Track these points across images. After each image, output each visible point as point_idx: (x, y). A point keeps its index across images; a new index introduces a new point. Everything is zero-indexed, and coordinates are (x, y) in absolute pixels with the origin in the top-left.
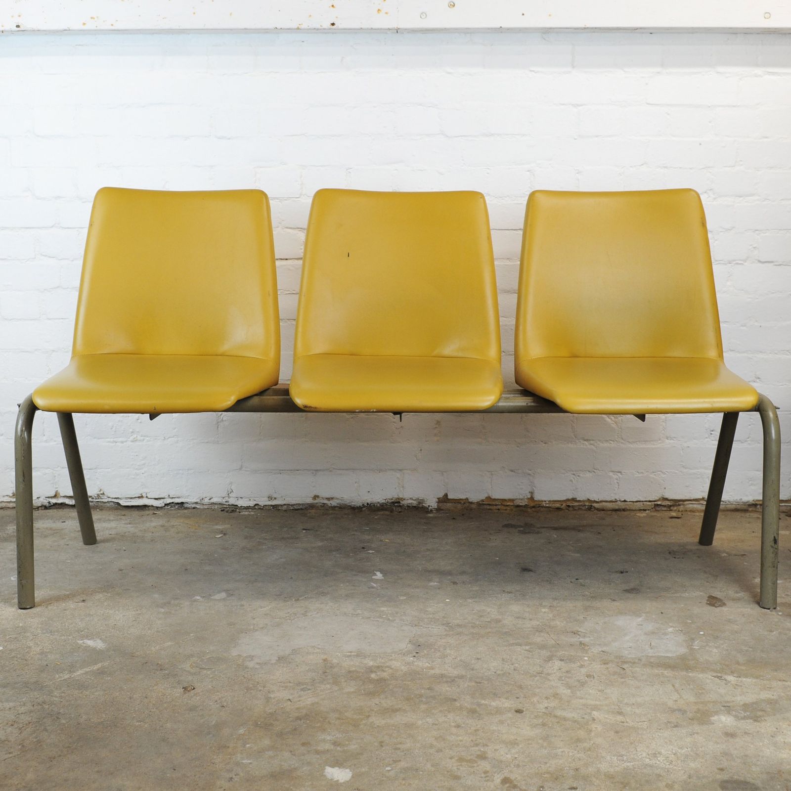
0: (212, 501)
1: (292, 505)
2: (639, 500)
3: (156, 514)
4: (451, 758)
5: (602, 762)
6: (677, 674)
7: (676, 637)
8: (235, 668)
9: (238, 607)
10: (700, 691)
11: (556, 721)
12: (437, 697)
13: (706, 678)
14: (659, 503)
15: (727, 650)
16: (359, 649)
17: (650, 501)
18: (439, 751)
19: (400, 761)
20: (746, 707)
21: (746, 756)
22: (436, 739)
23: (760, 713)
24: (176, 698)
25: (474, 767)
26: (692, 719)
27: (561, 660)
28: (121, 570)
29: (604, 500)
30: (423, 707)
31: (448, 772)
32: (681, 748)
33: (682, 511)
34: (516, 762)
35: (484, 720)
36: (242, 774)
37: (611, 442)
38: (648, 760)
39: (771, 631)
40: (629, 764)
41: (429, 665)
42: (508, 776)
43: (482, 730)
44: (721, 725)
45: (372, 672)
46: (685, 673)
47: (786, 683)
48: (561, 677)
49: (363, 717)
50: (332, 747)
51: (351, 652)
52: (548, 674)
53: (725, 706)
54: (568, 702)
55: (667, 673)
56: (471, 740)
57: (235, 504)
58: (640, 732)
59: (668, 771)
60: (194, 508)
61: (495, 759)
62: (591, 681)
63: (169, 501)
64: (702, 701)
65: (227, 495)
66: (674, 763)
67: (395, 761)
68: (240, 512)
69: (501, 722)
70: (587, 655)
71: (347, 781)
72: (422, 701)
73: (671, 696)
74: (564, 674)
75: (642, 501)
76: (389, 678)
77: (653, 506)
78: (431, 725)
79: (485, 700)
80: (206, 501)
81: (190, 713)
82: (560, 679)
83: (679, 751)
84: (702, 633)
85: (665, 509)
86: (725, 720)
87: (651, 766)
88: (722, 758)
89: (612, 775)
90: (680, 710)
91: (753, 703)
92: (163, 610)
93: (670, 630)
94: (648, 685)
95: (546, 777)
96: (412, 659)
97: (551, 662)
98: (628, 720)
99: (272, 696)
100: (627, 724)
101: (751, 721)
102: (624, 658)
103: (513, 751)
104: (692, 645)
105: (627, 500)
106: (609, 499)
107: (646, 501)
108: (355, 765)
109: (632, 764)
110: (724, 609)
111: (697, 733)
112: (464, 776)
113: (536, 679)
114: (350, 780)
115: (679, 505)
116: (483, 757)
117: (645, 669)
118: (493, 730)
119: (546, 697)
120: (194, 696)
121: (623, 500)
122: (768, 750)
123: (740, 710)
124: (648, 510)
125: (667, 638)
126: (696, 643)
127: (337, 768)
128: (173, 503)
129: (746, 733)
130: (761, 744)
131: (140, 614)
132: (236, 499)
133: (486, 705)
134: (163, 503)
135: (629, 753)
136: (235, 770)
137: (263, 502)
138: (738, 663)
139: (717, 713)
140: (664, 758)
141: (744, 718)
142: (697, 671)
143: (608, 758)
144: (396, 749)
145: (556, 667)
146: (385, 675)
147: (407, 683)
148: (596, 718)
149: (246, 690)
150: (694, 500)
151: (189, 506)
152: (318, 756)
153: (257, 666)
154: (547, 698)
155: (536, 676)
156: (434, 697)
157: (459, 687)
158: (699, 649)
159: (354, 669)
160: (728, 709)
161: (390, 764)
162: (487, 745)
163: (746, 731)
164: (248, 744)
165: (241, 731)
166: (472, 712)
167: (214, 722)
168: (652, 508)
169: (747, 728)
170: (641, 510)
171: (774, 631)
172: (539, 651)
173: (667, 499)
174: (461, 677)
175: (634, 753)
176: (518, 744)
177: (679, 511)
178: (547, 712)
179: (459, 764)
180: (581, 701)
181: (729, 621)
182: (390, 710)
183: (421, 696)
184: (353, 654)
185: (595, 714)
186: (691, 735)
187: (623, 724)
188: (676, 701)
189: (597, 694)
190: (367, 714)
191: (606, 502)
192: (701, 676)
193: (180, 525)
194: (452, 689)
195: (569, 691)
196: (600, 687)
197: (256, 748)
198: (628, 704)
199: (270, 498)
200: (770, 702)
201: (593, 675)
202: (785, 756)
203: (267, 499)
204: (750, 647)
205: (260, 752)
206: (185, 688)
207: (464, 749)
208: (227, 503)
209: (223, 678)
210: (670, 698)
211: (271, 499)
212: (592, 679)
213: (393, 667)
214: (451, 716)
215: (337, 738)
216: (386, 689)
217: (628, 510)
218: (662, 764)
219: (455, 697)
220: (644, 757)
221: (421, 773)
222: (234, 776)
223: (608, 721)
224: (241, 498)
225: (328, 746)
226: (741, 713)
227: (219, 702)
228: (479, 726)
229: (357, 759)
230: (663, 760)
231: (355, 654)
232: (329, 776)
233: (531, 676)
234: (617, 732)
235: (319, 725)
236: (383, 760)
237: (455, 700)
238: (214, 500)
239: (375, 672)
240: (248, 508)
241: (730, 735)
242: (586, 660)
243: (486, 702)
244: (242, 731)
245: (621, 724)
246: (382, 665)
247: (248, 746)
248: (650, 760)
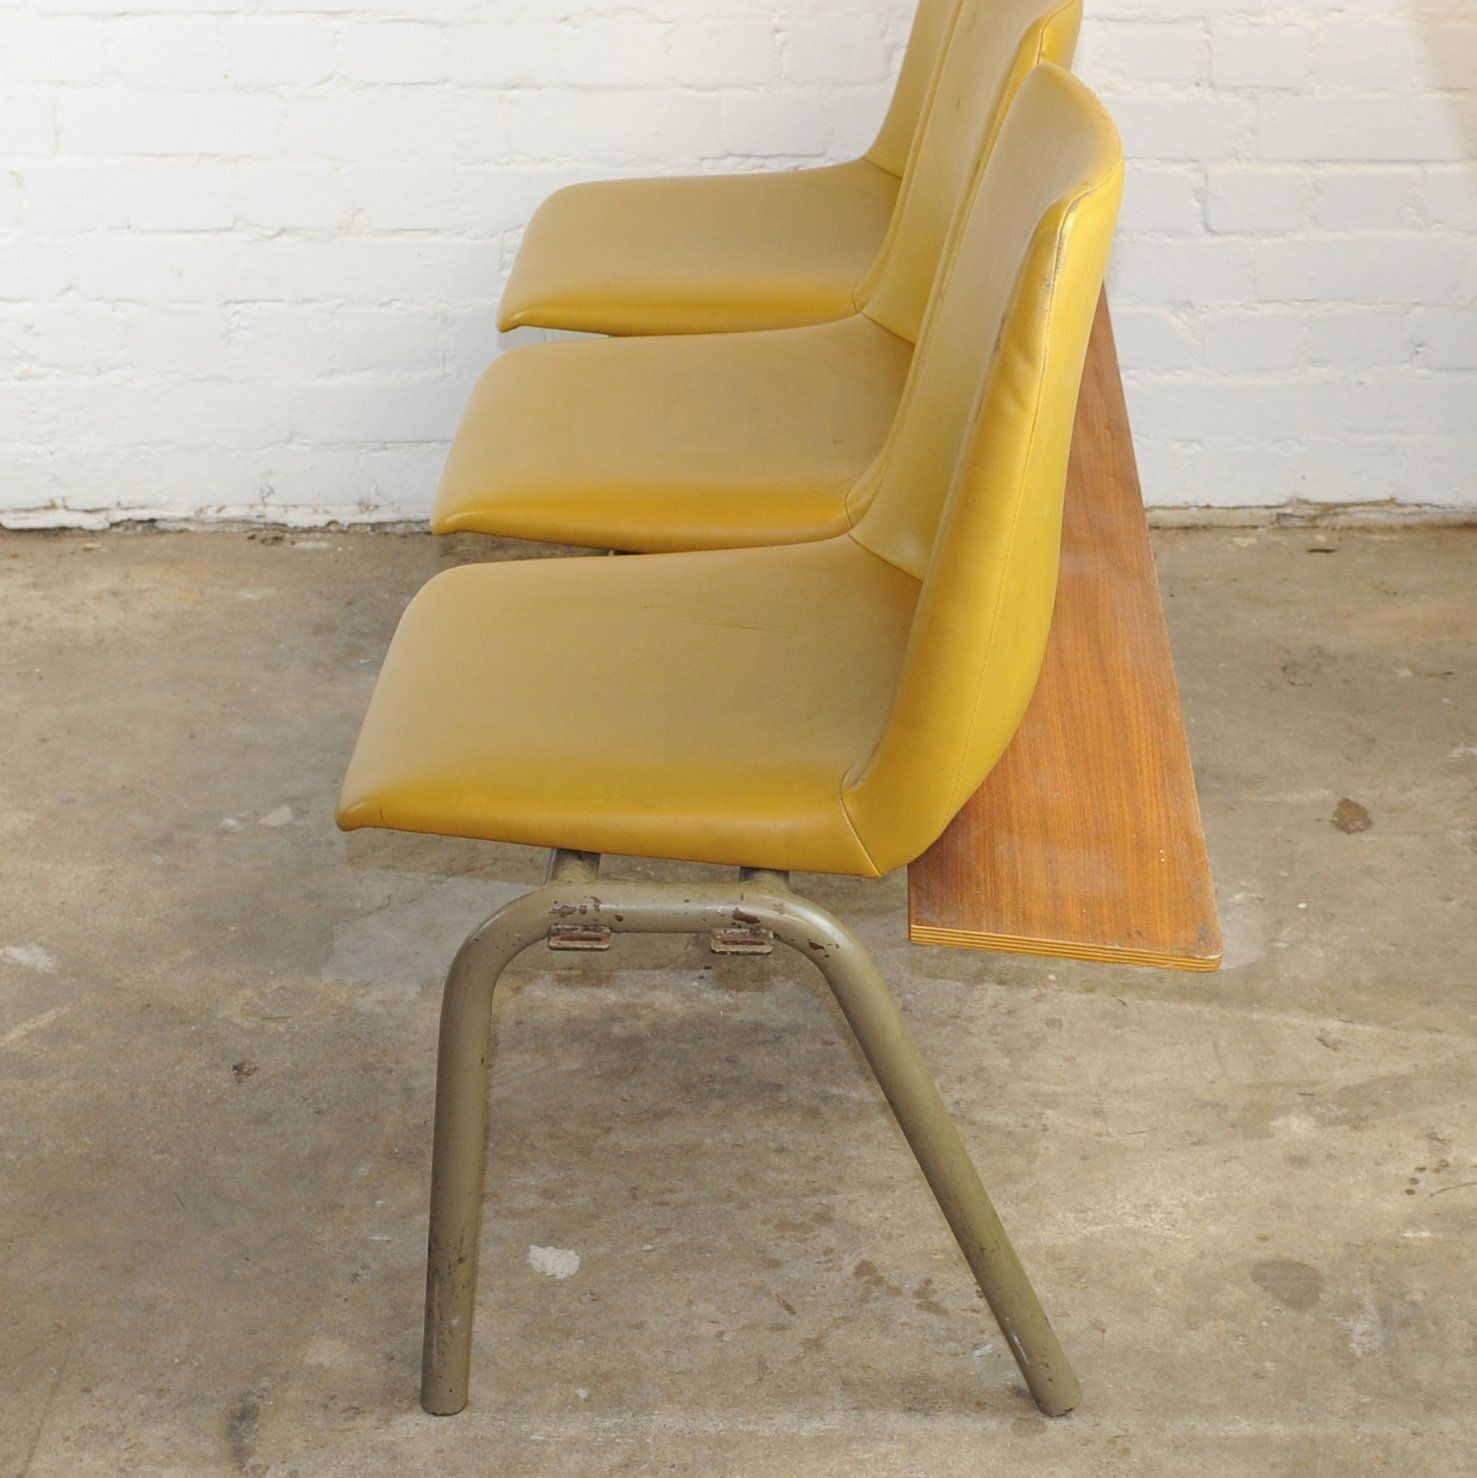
0: (224, 514)
1: (417, 523)
2: (1241, 504)
3: (91, 549)
4: (765, 1222)
5: (1046, 1226)
6: (1228, 1014)
7: (1245, 916)
8: (334, 1015)
9: (323, 848)
10: (1265, 1058)
11: (973, 1134)
12: (744, 1080)
13: (1284, 1025)
14: (1288, 511)
15: (1344, 951)
16: (586, 961)
17: (1267, 507)
18: (743, 1206)
19: (669, 1229)
20: (1346, 1094)
21: (1316, 1208)
22: (739, 1179)
23: (1368, 1110)
24: (224, 1093)
25: (806, 1239)
26: (1234, 1126)
27: (1002, 983)
28: (44, 740)
29: (1161, 503)
30: (717, 1104)
31: (758, 1251)
32: (1199, 1193)
33: (1342, 528)
34: (887, 1227)
35: (833, 1134)
36: (374, 1266)
37: (1180, 372)
38: (1132, 1219)
39: (1448, 899)
40: (1095, 1229)
41: (731, 1001)
42: (869, 1259)
43: (827, 1158)
44: (1286, 1139)
45: (614, 1019)
46: (1244, 1013)
47: (1439, 1037)
48: (995, 1026)
49: (599, 1131)
50: (541, 1202)
51: (571, 968)
52: (971, 1019)
53: (1304, 1094)
54: (1001, 1087)
55: (1210, 1013)
56: (807, 1182)
57: (281, 521)
58: (1128, 1158)
59: (1165, 1242)
60: (181, 531)
61: (846, 1221)
62: (1055, 1035)
63: (119, 516)
64: (1264, 1081)
65: (260, 500)
66: (1178, 1226)
67: (660, 1231)
68: (293, 543)
69: (866, 1139)
70: (1055, 968)
71: (572, 1277)
72: (713, 1090)
73: (1205, 1070)
74: (1003, 1019)
75: (1250, 507)
76: (649, 1035)
77: (1274, 519)
78: (730, 1146)
79: (838, 1085)
80: (211, 514)
81: (259, 1129)
82: (993, 1030)
83: (1195, 1198)
84: (1302, 906)
85: (1303, 524)
86: (1297, 1126)
87: (1135, 1233)
88: (1271, 1213)
89: (1060, 1254)
90: (1215, 1105)
91: (1363, 1086)
92: (158, 860)
93: (1239, 897)
94: (1165, 1043)
95: (938, 1260)
96: (695, 984)
97: (979, 987)
98: (1110, 1130)
99: (416, 1085)
100: (1108, 1139)
101: (1346, 1128)
102: (1130, 975)
103: (883, 1204)
104: (1274, 940)
105: (1212, 504)
106: (1170, 502)
107: (1258, 507)
108: (585, 1241)
109: (1100, 1228)
110: (1366, 837)
111: (1237, 1158)
112: (788, 1262)
113: (945, 1031)
114: (577, 1272)
115: (1336, 514)
116: (824, 1218)
117: (1166, 1004)
118: (850, 1157)
119: (960, 1077)
120: (260, 1086)
121: (1205, 504)
122: (1361, 1195)
123: (1333, 1103)
124: (1263, 526)
125: (1228, 921)
126: (1285, 933)
127: (552, 1248)
128: (129, 520)
129: (1329, 1157)
130: (1351, 1182)
131: (111, 871)
132: (283, 509)
133: (839, 1098)
134: (107, 519)
135: (1099, 1204)
136: (360, 1257)
137: (348, 515)
138: (1357, 986)
139: (1284, 1110)
140: (1163, 1215)
141: (1335, 1122)
142: (1270, 1008)
143: (1060, 1216)
144: (662, 1204)
145: (988, 1002)
146: (641, 1027)
147: (685, 1046)
148: (1049, 1125)
149: (364, 1069)
150: (1370, 504)
151: (169, 526)
152: (516, 1222)
153: (379, 1010)
154: (961, 1079)
155: (944, 1025)
156: (737, 1081)
157: (788, 1054)
158: (1286, 949)
159: (577, 1012)
160: (1309, 1099)
161: (651, 1238)
162: (835, 1192)
163: (1332, 1151)
164: (379, 1198)
165: (363, 1171)
166: (813, 1113)
167: (307, 1150)
168: (1272, 523)
169: (1335, 1144)
170: (1244, 527)
171: (1451, 899)
172: (959, 959)
173: (1306, 502)
174: (795, 1029)
175: (1109, 1203)
176: (892, 1188)
177: (1334, 529)
178: (958, 1114)
179: (779, 1234)
180: (1027, 1084)
181: (1369, 872)
182: (651, 1114)
183: (712, 1078)
184: (574, 973)
185: (1050, 1115)
186: (1225, 1162)
187: (1099, 1139)
188: (1213, 1082)
189: (1061, 1066)
190: (606, 1125)
191: (1164, 508)
192: (1275, 1019)
193: (155, 589)
194: (774, 1059)
195: (1007, 1060)
196: (1070, 1050)
197: (394, 1208)
198: (1117, 1092)
199: (364, 506)
200: (1398, 1083)
201: (1060, 1021)
202: (1388, 1207)
203: (355, 508)
204: (1393, 945)
205: (403, 1217)
206: (238, 1068)
207: (791, 1201)
208: (261, 520)
209: (311, 1041)
210: (1202, 1076)
211: (367, 508)
212: (1056, 1031)
213: (656, 1006)
214: (768, 1125)
215: (548, 1181)
216: (644, 1063)
217: (1214, 527)
218: (1157, 1227)
219: (779, 1081)
220: (1126, 1214)
221: (708, 1255)
222: (360, 1271)
223: (1073, 1131)
224: (295, 506)
225: (532, 1200)
226: (1333, 1111)
227: (310, 1100)
228: (822, 1148)
229: (589, 1227)
230: (1161, 1219)
231: (579, 973)
232: (537, 1267)
233: (935, 1025)
234: (1084, 1158)
235: (511, 1152)
236: (638, 1228)
237: (779, 1087)
238: (231, 512)
239: (621, 1020)
240: (310, 530)
241: (1298, 1161)
242: (1051, 981)
243: (842, 1092)
244: (363, 1169)
245: (1096, 1138)
246: (635, 1001)
247: (379, 1202)
248: (1137, 1218)
